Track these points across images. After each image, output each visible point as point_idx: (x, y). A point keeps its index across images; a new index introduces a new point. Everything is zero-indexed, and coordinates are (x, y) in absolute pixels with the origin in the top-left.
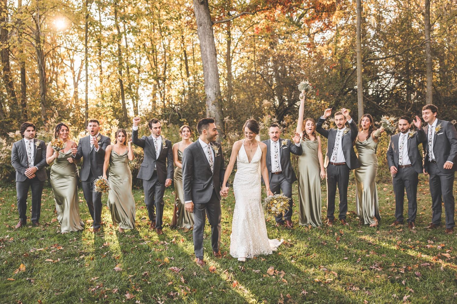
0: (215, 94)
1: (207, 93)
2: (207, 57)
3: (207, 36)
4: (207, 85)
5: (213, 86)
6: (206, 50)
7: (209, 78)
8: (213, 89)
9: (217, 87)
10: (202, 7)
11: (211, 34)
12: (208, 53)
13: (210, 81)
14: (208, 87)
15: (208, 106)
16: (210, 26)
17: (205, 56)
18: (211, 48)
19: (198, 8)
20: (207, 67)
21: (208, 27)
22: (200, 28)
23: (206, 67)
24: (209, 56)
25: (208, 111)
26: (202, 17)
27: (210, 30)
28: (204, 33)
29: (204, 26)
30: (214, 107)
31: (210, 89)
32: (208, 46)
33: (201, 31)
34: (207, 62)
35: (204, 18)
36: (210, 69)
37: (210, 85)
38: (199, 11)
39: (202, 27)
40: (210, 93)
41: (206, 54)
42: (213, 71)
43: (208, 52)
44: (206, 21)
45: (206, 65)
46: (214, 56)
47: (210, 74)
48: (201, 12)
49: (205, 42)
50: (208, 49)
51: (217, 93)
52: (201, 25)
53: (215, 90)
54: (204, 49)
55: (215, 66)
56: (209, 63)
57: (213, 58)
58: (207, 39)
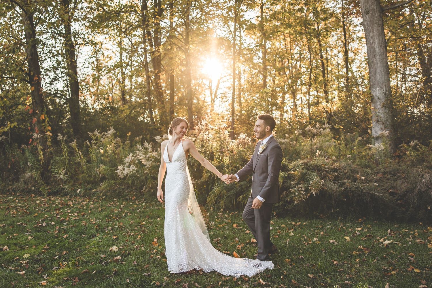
0: (385, 94)
1: (374, 94)
2: (374, 51)
3: (376, 25)
4: (374, 84)
5: (382, 85)
6: (374, 42)
7: (378, 75)
8: (382, 88)
9: (387, 85)
11: (380, 23)
12: (376, 46)
14: (375, 86)
16: (379, 13)
17: (372, 50)
18: (381, 39)
20: (375, 62)
21: (377, 14)
22: (367, 16)
23: (373, 62)
24: (377, 50)
26: (370, 3)
27: (379, 17)
28: (371, 21)
29: (372, 14)
30: (383, 110)
31: (378, 89)
32: (376, 37)
33: (368, 20)
34: (374, 56)
35: (373, 3)
36: (379, 64)
37: (378, 84)
39: (370, 14)
40: (378, 93)
41: (373, 47)
42: (383, 66)
43: (376, 44)
44: (375, 8)
45: (374, 60)
47: (378, 71)
49: (373, 32)
50: (376, 41)
51: (387, 92)
52: (367, 13)
53: (384, 89)
54: (371, 42)
55: (385, 60)
56: (378, 57)
58: (375, 28)
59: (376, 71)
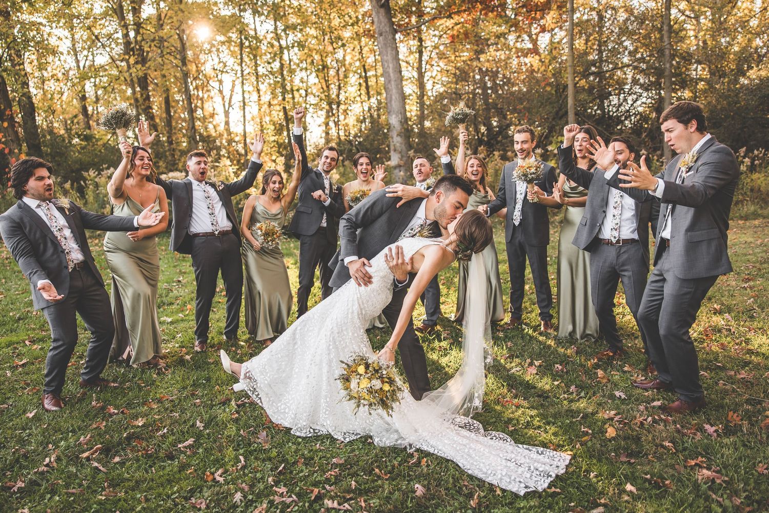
0: (401, 122)
1: (391, 121)
2: (389, 76)
3: (389, 49)
5: (397, 112)
6: (388, 66)
7: (393, 102)
8: (397, 116)
9: (402, 112)
10: (382, 11)
11: (394, 46)
12: (391, 70)
13: (394, 106)
15: (392, 138)
16: (392, 36)
19: (378, 13)
21: (390, 37)
22: (381, 38)
24: (392, 75)
25: (392, 144)
26: (383, 24)
27: (392, 40)
28: (385, 44)
29: (385, 36)
30: (399, 139)
31: (394, 116)
32: (390, 61)
33: (382, 42)
34: (390, 81)
35: (386, 25)
36: (394, 91)
37: (394, 111)
38: (378, 17)
39: (383, 37)
40: (394, 121)
41: (388, 72)
42: (398, 92)
44: (388, 30)
45: (389, 86)
47: (394, 97)
48: (381, 17)
49: (387, 56)
50: (391, 65)
51: (403, 120)
52: (381, 35)
53: (400, 116)
54: (386, 65)
56: (393, 83)
57: (396, 76)
58: (389, 52)
59: (391, 98)
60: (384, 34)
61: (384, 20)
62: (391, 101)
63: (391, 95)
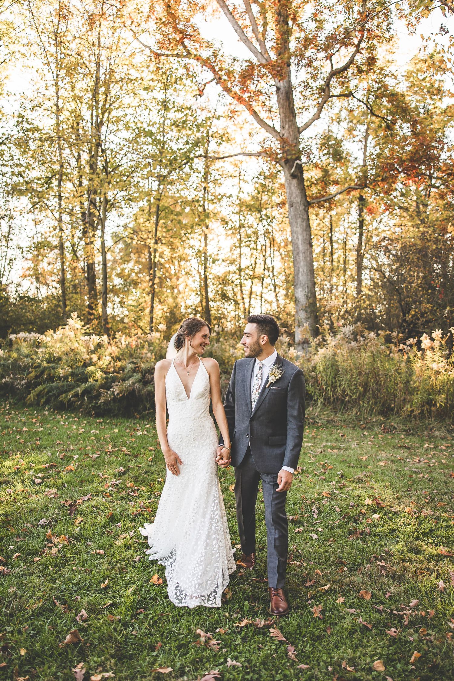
0: (307, 296)
1: (297, 295)
2: (298, 248)
3: (300, 220)
5: (304, 285)
6: (297, 238)
7: (300, 275)
8: (303, 289)
9: (309, 286)
10: (295, 181)
11: (305, 217)
12: (300, 242)
13: (301, 279)
14: (297, 286)
15: (298, 313)
16: (304, 208)
18: (305, 235)
19: (290, 183)
20: (298, 260)
21: (302, 208)
22: (291, 210)
23: (296, 260)
24: (300, 246)
26: (294, 195)
27: (303, 211)
28: (295, 215)
29: (296, 207)
30: (303, 313)
31: (300, 289)
32: (300, 232)
33: (292, 213)
34: (298, 254)
35: (297, 196)
36: (302, 263)
37: (300, 284)
38: (290, 188)
39: (294, 208)
40: (300, 293)
41: (297, 244)
42: (306, 265)
44: (299, 200)
45: (297, 258)
46: (308, 246)
47: (301, 270)
48: (293, 188)
49: (297, 227)
50: (301, 237)
51: (309, 294)
52: (292, 206)
53: (306, 290)
54: (295, 238)
55: (308, 258)
56: (301, 255)
57: (306, 248)
58: (300, 223)
60: (294, 205)
61: (296, 191)
62: (298, 274)
63: (299, 268)
